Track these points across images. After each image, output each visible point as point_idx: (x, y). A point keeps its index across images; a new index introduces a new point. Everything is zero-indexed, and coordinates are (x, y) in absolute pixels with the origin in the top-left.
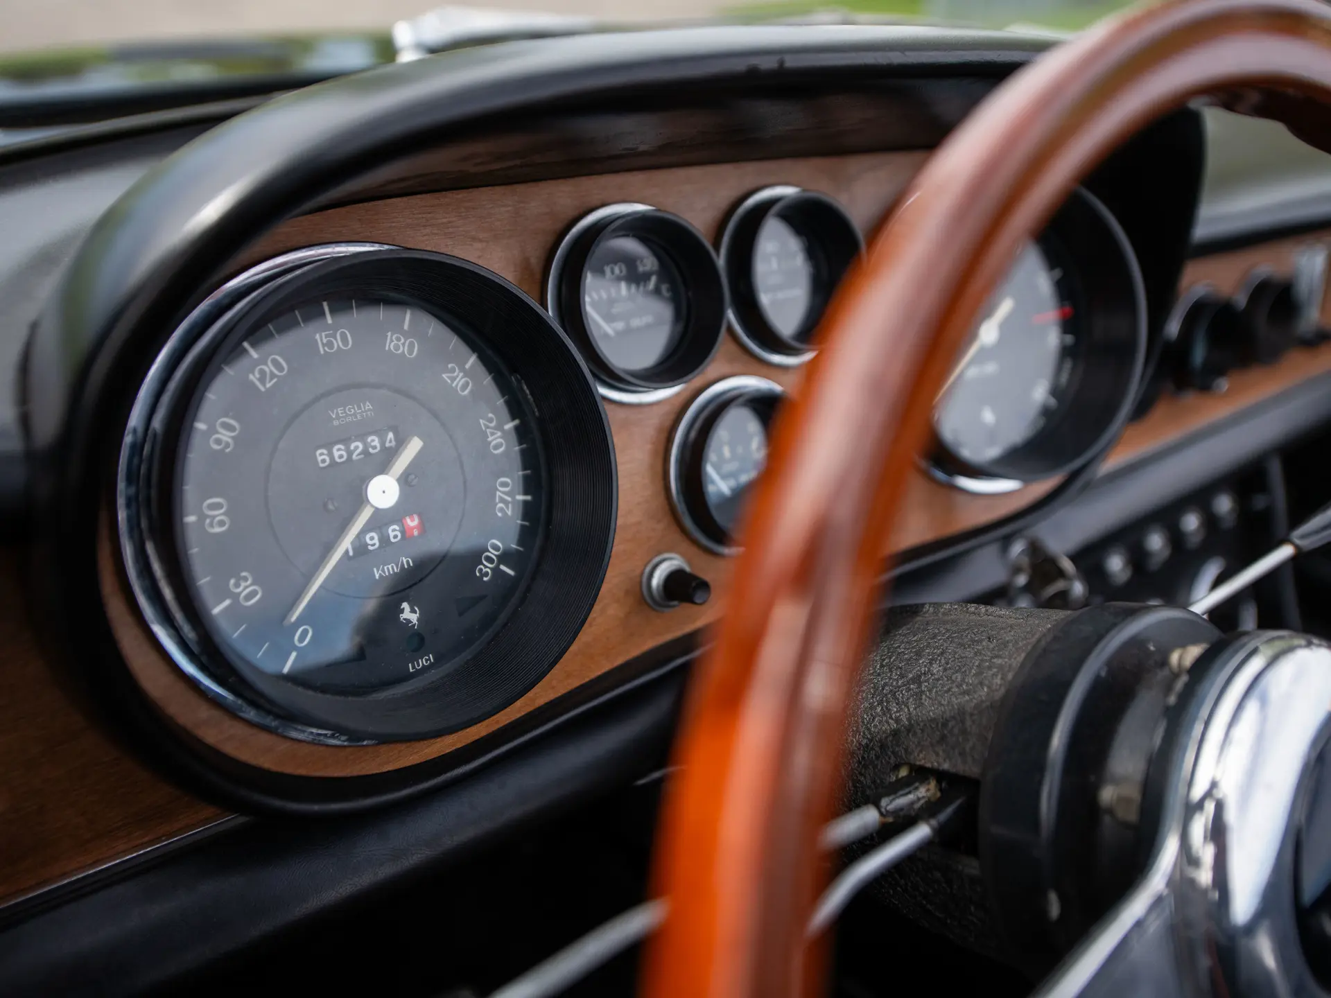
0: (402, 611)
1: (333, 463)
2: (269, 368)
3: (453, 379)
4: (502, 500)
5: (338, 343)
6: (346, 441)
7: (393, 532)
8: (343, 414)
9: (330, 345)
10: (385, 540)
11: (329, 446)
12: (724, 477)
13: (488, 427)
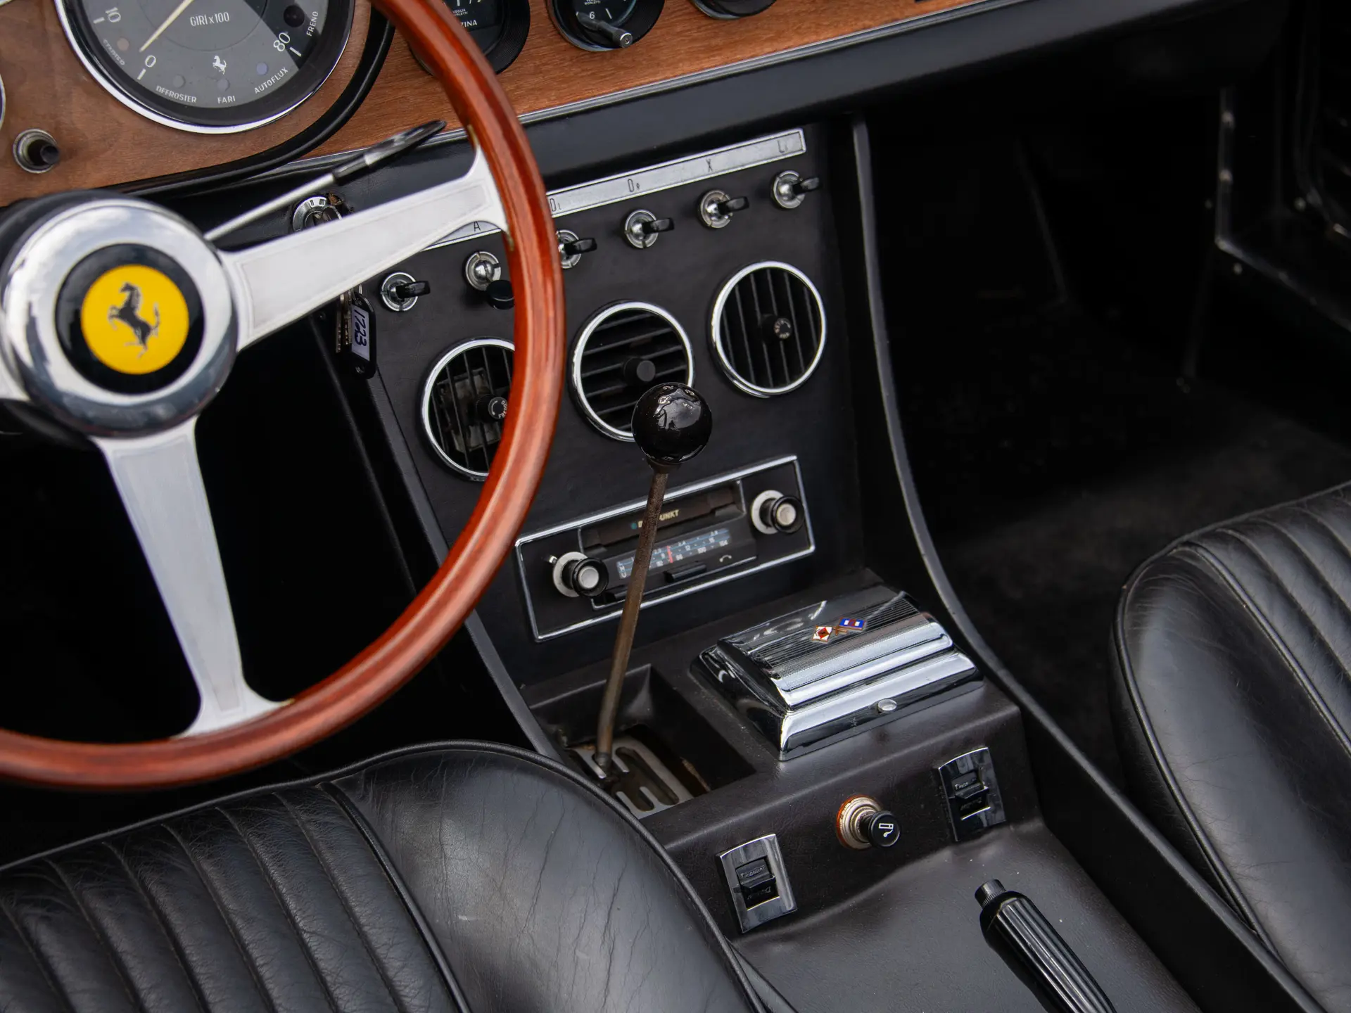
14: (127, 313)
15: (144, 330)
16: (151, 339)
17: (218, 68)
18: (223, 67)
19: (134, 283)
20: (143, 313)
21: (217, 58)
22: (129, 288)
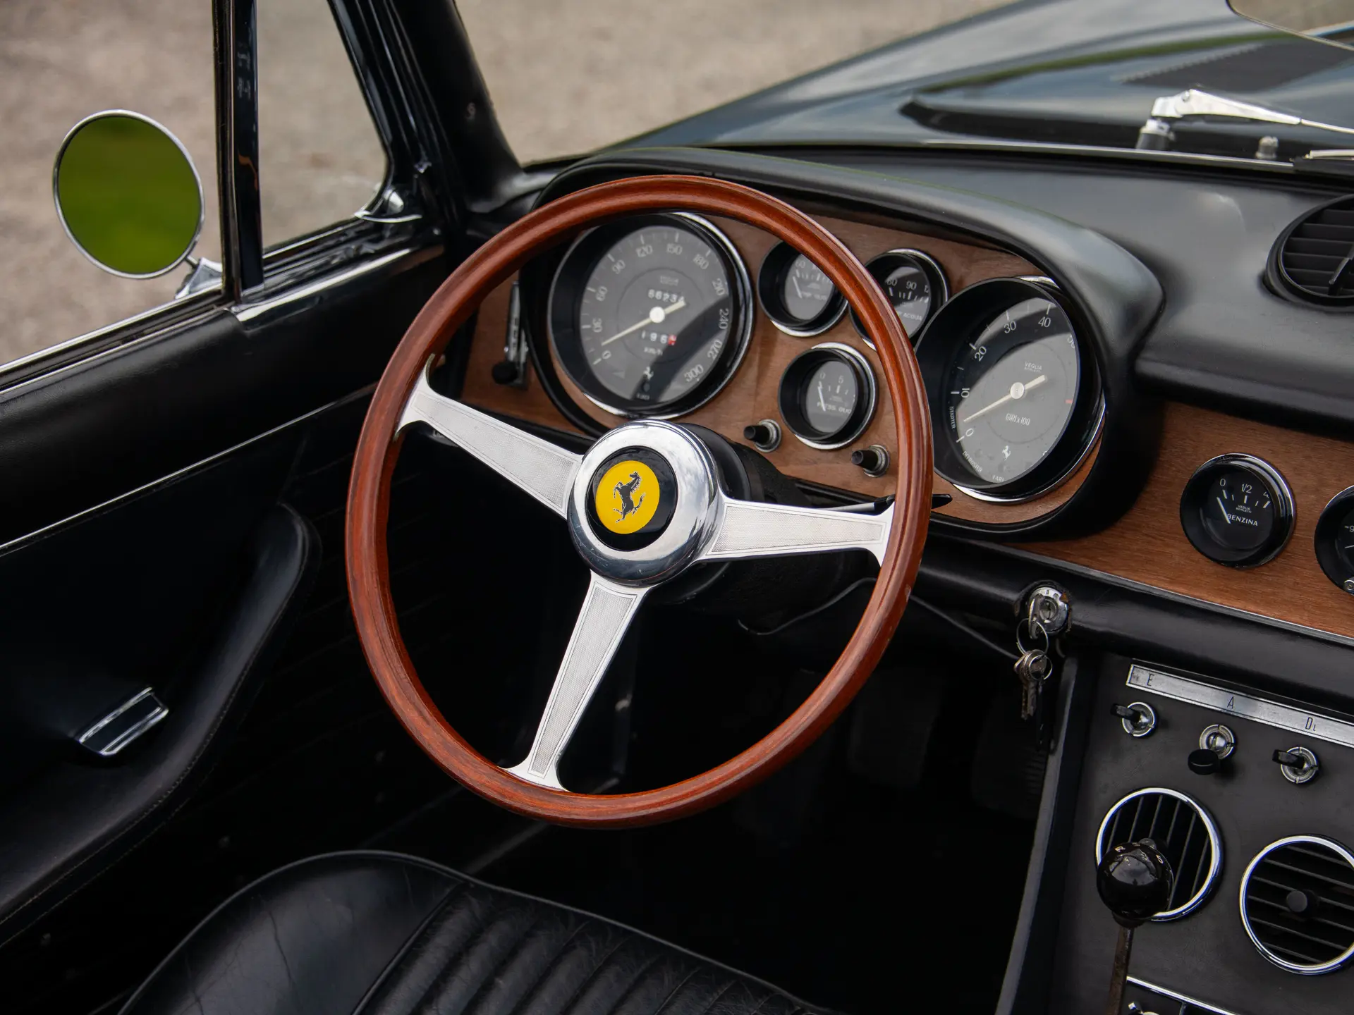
0: (646, 370)
1: (654, 298)
2: (645, 249)
3: (717, 286)
4: (713, 350)
5: (675, 250)
6: (664, 291)
7: (654, 336)
8: (664, 279)
9: (672, 250)
10: (658, 339)
11: (656, 290)
12: (826, 401)
13: (722, 314)
14: (625, 491)
15: (628, 506)
16: (629, 514)
17: (1004, 455)
18: (1007, 455)
19: (639, 475)
20: (634, 496)
21: (1007, 447)
22: (636, 476)
